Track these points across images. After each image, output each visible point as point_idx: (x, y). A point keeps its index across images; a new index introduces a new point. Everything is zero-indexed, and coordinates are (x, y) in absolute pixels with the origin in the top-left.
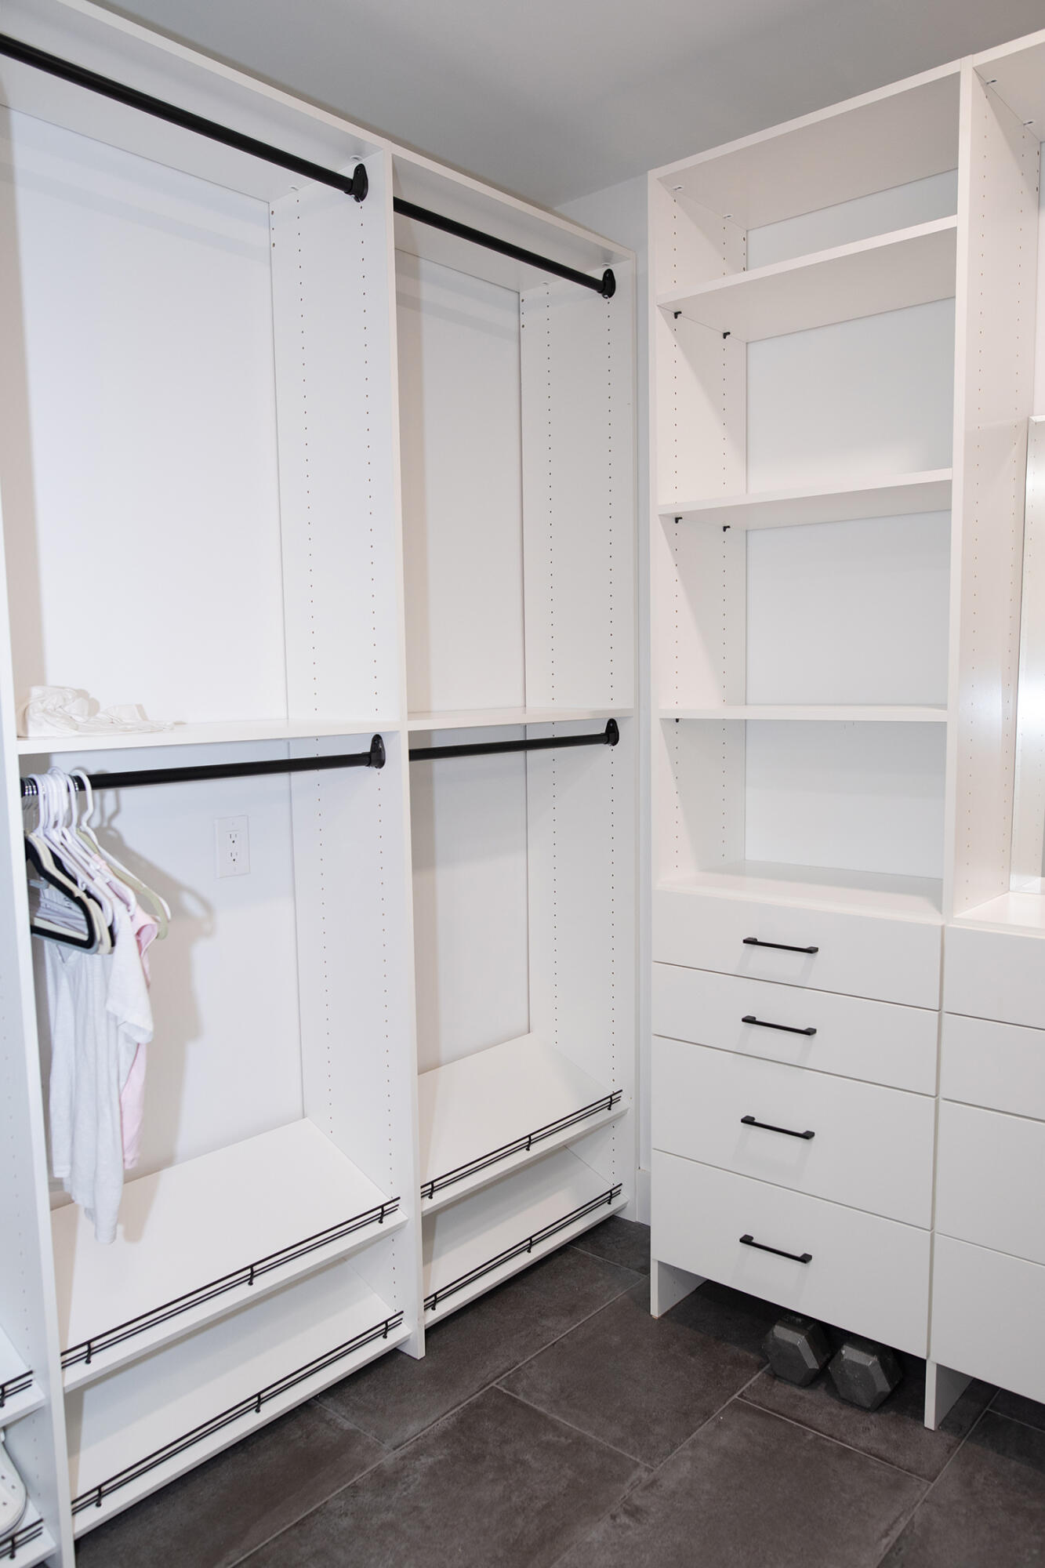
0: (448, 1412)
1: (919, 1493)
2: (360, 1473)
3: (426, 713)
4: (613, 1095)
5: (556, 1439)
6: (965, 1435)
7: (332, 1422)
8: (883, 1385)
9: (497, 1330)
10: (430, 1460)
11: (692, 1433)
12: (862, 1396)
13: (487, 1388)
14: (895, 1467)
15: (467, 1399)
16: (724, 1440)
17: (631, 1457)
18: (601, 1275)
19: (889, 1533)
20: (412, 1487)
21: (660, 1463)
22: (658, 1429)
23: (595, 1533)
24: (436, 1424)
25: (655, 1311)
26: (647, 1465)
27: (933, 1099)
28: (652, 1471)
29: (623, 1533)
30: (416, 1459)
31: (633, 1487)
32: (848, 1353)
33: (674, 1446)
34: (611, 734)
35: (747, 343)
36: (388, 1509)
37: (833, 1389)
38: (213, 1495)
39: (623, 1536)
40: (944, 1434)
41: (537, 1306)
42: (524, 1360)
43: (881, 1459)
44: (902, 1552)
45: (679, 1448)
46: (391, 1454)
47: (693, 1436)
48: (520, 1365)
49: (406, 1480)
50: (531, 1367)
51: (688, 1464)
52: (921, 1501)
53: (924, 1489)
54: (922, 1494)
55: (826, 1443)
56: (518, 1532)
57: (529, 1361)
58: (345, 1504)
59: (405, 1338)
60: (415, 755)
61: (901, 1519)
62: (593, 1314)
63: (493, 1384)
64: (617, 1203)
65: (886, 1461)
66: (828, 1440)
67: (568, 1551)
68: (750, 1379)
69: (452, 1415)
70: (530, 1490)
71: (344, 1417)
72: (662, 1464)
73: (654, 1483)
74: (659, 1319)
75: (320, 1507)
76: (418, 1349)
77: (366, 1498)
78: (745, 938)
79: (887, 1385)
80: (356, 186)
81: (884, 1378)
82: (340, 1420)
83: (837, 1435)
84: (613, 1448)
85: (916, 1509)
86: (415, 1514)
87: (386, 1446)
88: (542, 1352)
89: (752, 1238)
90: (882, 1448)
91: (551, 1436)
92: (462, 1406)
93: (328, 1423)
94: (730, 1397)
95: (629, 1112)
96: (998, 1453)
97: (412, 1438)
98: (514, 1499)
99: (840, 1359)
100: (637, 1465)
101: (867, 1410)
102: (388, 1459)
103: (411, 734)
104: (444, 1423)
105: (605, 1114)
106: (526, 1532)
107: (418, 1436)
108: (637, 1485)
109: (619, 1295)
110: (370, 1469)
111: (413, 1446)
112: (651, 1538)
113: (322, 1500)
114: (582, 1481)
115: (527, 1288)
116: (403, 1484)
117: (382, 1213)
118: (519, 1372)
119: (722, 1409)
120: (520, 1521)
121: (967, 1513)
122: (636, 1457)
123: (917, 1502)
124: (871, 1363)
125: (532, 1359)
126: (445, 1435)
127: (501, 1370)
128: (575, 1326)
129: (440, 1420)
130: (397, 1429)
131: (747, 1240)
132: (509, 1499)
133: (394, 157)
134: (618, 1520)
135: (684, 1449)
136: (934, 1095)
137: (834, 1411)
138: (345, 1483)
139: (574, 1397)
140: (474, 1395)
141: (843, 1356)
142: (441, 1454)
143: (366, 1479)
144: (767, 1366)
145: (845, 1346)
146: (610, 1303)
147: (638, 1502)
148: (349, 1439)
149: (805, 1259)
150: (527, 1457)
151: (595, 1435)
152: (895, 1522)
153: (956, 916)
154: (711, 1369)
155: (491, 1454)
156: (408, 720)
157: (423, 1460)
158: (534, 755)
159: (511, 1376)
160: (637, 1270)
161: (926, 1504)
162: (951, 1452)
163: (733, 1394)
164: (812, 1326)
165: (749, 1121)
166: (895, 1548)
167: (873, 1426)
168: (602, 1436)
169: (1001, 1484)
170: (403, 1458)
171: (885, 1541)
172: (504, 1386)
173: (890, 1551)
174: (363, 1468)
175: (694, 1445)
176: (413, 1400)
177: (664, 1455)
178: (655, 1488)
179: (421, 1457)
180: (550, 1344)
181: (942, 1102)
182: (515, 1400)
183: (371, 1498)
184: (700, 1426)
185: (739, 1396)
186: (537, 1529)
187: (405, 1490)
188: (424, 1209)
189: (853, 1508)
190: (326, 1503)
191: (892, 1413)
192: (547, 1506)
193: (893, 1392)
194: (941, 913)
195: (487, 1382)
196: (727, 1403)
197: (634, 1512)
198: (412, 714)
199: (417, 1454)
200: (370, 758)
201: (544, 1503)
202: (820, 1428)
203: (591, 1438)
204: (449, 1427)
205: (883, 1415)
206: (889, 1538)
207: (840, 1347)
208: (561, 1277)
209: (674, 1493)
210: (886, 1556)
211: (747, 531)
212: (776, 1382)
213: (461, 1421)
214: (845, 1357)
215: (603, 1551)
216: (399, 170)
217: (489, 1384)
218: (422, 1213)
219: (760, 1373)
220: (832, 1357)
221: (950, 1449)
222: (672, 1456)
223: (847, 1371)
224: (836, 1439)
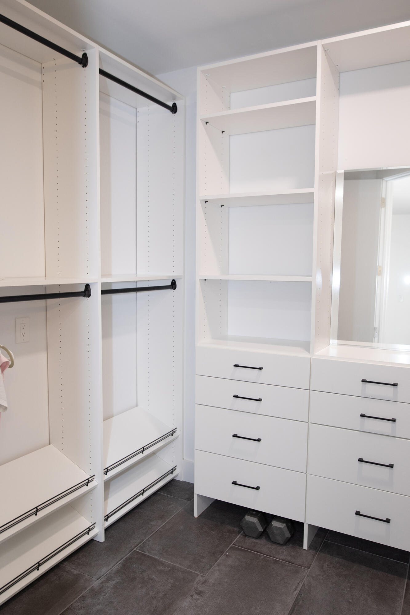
0: (118, 562)
1: (305, 574)
2: (85, 591)
3: (110, 275)
4: (174, 430)
5: (164, 568)
6: (318, 550)
7: (69, 572)
8: (288, 535)
9: (133, 528)
10: (114, 582)
11: (217, 560)
12: (280, 540)
13: (132, 551)
14: (295, 565)
15: (125, 556)
16: (230, 562)
17: (195, 572)
18: (171, 502)
19: (297, 589)
20: (108, 594)
21: (207, 573)
22: (204, 560)
23: (186, 603)
24: (113, 568)
25: (196, 515)
26: (202, 574)
27: (307, 423)
28: (204, 576)
29: (196, 602)
30: (108, 583)
31: (198, 583)
32: (275, 523)
33: (211, 566)
34: (173, 285)
35: (230, 136)
36: (99, 604)
37: (268, 538)
38: (21, 608)
39: (197, 603)
40: (311, 551)
41: (148, 517)
42: (146, 538)
43: (289, 562)
44: (302, 596)
45: (213, 567)
46: (96, 582)
47: (218, 561)
48: (145, 541)
49: (105, 591)
50: (149, 541)
51: (218, 572)
52: (306, 576)
53: (306, 572)
54: (306, 574)
55: (267, 558)
56: (155, 606)
57: (148, 538)
58: (80, 604)
59: (96, 534)
60: (104, 292)
61: (300, 584)
62: (171, 518)
63: (135, 549)
64: (175, 473)
65: (291, 563)
66: (269, 558)
67: (176, 611)
68: (236, 538)
69: (120, 563)
70: (156, 590)
71: (74, 569)
72: (207, 574)
73: (205, 581)
74: (197, 518)
75: (69, 607)
76: (101, 538)
77: (89, 601)
78: (234, 364)
79: (289, 534)
80: (84, 61)
81: (288, 532)
82: (72, 570)
83: (272, 555)
84: (187, 569)
85: (304, 579)
86: (111, 604)
87: (94, 579)
88: (153, 534)
89: (236, 482)
90: (289, 558)
91: (161, 567)
92: (123, 559)
93: (67, 572)
94: (230, 545)
95: (179, 437)
96: (331, 555)
97: (104, 574)
98: (151, 593)
99: (271, 527)
100: (198, 575)
101: (282, 545)
102: (96, 584)
103: (102, 284)
104: (117, 567)
105: (170, 438)
106: (158, 606)
107: (107, 573)
108: (199, 583)
109: (180, 510)
110: (89, 588)
111: (105, 578)
112: (208, 602)
113: (70, 604)
114: (177, 583)
115: (142, 510)
116: (104, 593)
117: (88, 482)
118: (145, 544)
119: (227, 550)
120: (154, 602)
121: (323, 578)
122: (197, 572)
123: (305, 577)
124: (283, 526)
125: (149, 538)
126: (118, 571)
127: (137, 543)
128: (164, 524)
129: (115, 566)
130: (98, 571)
131: (234, 483)
132: (149, 594)
133: (100, 52)
134: (194, 597)
135: (215, 567)
136: (307, 422)
137: (270, 547)
138: (79, 596)
139: (168, 551)
140: (127, 554)
141: (272, 525)
142: (118, 580)
143: (87, 593)
144: (242, 532)
145: (273, 521)
146: (177, 514)
147: (200, 589)
148: (78, 577)
149: (258, 488)
150: (153, 577)
151: (179, 565)
152: (298, 585)
153: (315, 354)
154: (221, 535)
155: (138, 577)
156: (101, 278)
157: (111, 582)
158: (140, 294)
159: (142, 546)
160: (186, 500)
161: (308, 577)
162: (314, 557)
163: (231, 544)
164: (259, 515)
165: (235, 436)
166: (299, 594)
167: (284, 550)
168: (182, 565)
169: (333, 567)
170: (102, 583)
171: (295, 592)
172: (139, 550)
173: (298, 596)
174: (86, 588)
175: (219, 565)
176: (102, 559)
177: (208, 570)
178: (206, 583)
179: (110, 582)
180: (155, 532)
181: (310, 424)
182: (144, 555)
183: (91, 600)
184: (220, 557)
185: (233, 545)
186: (162, 604)
187: (105, 595)
188: (105, 479)
189: (282, 582)
190: (72, 605)
191: (291, 545)
192: (165, 595)
193: (291, 537)
194: (310, 353)
195: (132, 549)
196: (229, 548)
197: (199, 593)
198: (103, 276)
199: (108, 580)
200: (85, 293)
201: (163, 594)
202: (265, 553)
203: (178, 566)
204: (119, 568)
205: (287, 546)
206: (296, 591)
207: (271, 522)
208: (156, 505)
209: (214, 584)
210: (297, 597)
211: (229, 207)
212: (246, 538)
213: (124, 565)
214: (274, 525)
215: (190, 610)
216: (101, 57)
217: (133, 549)
218: (104, 481)
219: (240, 535)
220: (268, 525)
221: (313, 556)
222: (211, 570)
223: (274, 530)
224: (272, 557)
